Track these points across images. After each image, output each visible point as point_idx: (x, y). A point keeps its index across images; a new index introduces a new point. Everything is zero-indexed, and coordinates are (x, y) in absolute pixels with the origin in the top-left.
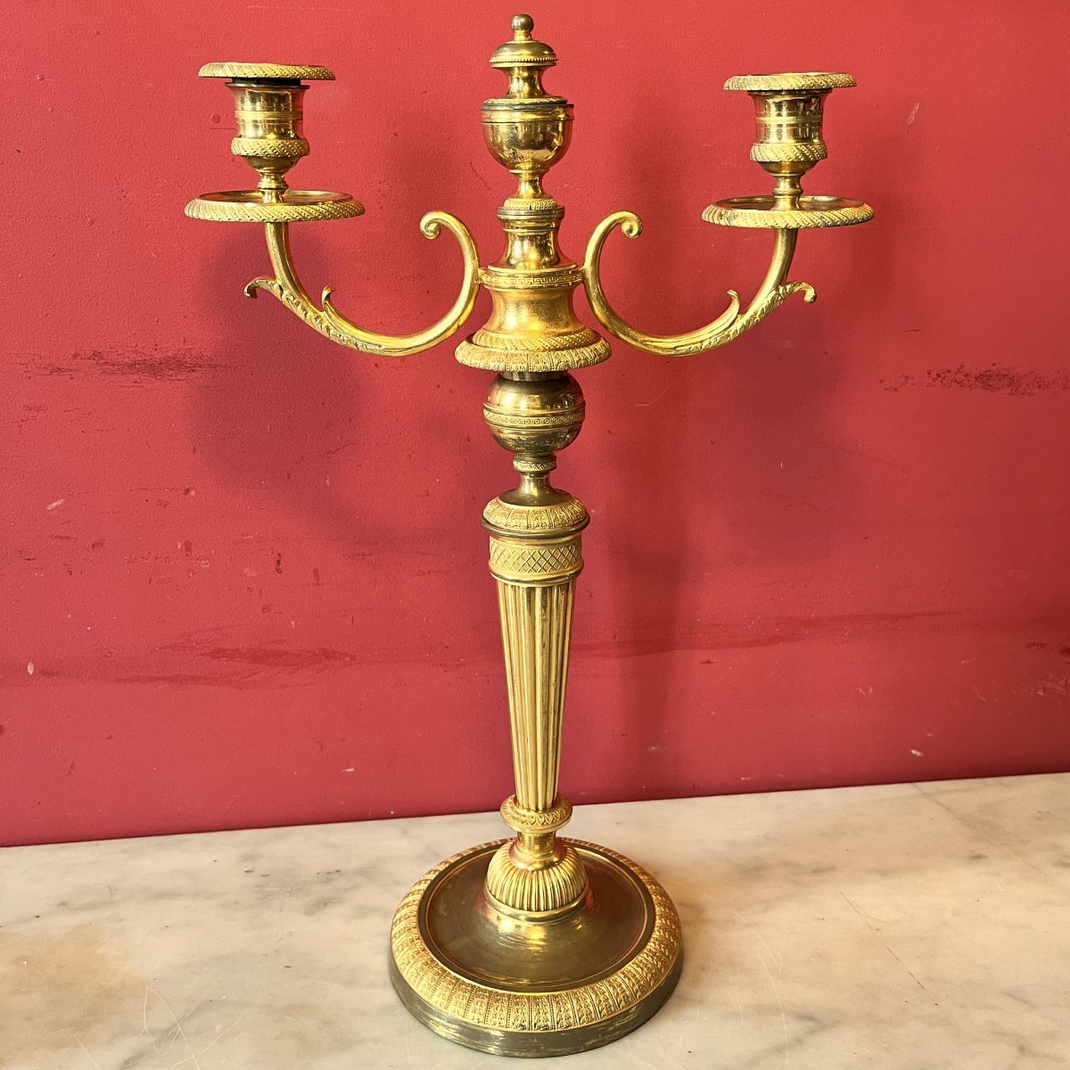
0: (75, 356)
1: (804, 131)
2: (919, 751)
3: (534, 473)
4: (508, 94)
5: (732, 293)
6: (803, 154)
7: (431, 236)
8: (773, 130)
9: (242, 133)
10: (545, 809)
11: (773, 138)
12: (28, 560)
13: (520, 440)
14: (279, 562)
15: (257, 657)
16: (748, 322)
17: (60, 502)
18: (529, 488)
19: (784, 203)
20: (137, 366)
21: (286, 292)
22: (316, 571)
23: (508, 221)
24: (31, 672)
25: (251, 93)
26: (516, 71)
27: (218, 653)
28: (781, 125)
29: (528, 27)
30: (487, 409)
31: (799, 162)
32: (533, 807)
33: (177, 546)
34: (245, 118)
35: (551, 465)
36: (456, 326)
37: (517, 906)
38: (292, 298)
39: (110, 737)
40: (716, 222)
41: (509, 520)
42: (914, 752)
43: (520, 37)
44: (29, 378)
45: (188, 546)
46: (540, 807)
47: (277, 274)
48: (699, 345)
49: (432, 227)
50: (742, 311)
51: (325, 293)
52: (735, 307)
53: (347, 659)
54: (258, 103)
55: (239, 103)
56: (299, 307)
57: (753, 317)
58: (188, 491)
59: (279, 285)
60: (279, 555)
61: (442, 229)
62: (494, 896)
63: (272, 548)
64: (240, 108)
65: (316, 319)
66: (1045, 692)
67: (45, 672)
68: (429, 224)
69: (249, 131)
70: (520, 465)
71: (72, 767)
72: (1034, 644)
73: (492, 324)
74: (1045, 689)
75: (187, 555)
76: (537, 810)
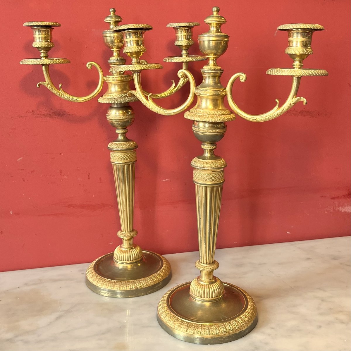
0: (27, 112)
1: (187, 37)
2: (289, 232)
3: (122, 133)
4: (110, 29)
5: (173, 81)
6: (188, 43)
7: (90, 68)
8: (180, 37)
9: (36, 41)
10: (130, 231)
11: (180, 39)
12: (11, 177)
13: (119, 123)
14: (89, 176)
15: (82, 207)
16: (177, 88)
17: (21, 158)
18: (120, 137)
19: (184, 56)
20: (46, 115)
21: (49, 85)
22: (100, 178)
23: (112, 63)
24: (11, 214)
25: (38, 30)
26: (112, 23)
27: (70, 206)
28: (182, 36)
29: (114, 11)
30: (107, 115)
31: (188, 45)
32: (127, 231)
33: (57, 171)
34: (37, 37)
35: (126, 131)
36: (97, 93)
37: (122, 260)
38: (51, 87)
39: (36, 235)
40: (168, 61)
41: (117, 146)
42: (288, 232)
43: (112, 14)
44: (13, 119)
45: (61, 172)
46: (129, 231)
47: (46, 80)
48: (165, 95)
49: (90, 66)
50: (176, 86)
51: (60, 85)
52: (174, 85)
53: (110, 207)
54: (40, 33)
55: (35, 33)
56: (53, 89)
57: (179, 87)
58: (61, 154)
59: (47, 83)
60: (89, 173)
61: (93, 66)
62: (116, 259)
63: (87, 171)
64: (35, 34)
65: (58, 93)
66: (327, 212)
67: (16, 214)
68: (89, 65)
69: (38, 40)
70: (118, 131)
71: (24, 245)
72: (323, 196)
73: (108, 91)
74: (327, 211)
75: (61, 174)
76: (128, 232)
